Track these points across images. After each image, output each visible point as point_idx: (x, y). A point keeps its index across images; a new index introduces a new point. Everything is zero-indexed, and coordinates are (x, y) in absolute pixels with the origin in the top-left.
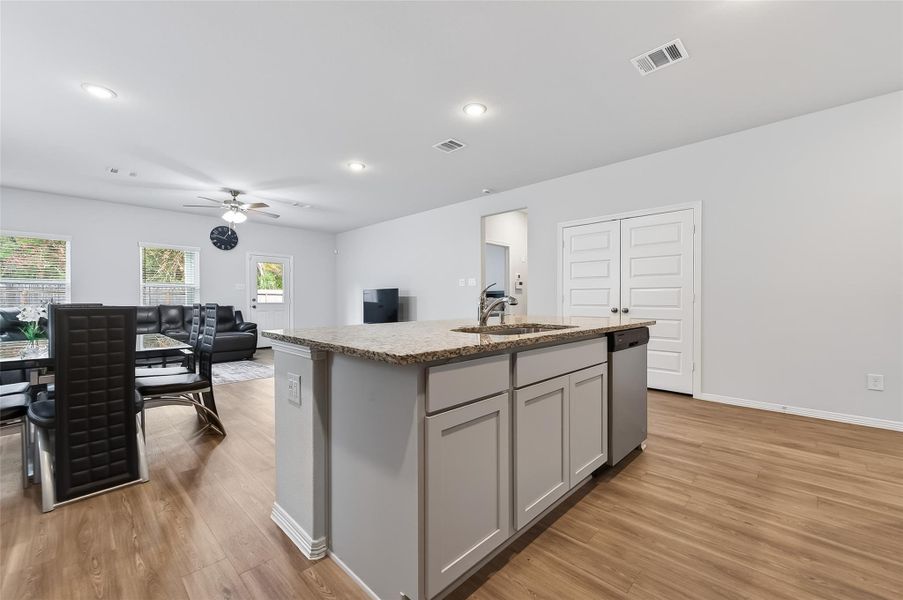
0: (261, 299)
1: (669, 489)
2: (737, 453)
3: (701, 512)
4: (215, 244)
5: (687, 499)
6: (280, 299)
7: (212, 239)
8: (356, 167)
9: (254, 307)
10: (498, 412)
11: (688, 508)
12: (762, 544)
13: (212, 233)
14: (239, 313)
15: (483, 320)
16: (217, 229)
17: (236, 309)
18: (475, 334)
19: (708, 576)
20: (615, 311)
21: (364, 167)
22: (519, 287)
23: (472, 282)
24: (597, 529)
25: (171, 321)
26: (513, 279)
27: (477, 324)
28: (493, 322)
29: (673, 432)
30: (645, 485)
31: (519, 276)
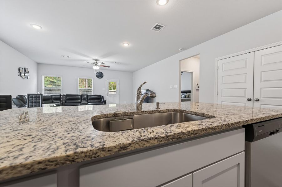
0: (110, 93)
4: (97, 77)
6: (115, 93)
7: (96, 75)
8: (126, 45)
9: (108, 95)
13: (96, 74)
14: (103, 97)
16: (98, 72)
17: (102, 96)
21: (129, 44)
22: (197, 88)
23: (175, 87)
25: (84, 99)
26: (195, 85)
31: (198, 84)
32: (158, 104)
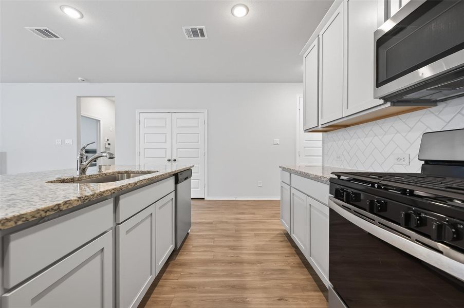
1: (205, 251)
2: (226, 222)
3: (220, 258)
5: (213, 254)
10: (103, 249)
11: (215, 258)
12: (245, 264)
15: (83, 171)
18: (75, 184)
19: (230, 294)
20: (169, 160)
22: (107, 146)
23: (68, 142)
24: (173, 296)
26: (103, 141)
27: (76, 174)
28: (91, 171)
29: (201, 219)
30: (193, 253)
31: (108, 140)
32: (100, 167)
